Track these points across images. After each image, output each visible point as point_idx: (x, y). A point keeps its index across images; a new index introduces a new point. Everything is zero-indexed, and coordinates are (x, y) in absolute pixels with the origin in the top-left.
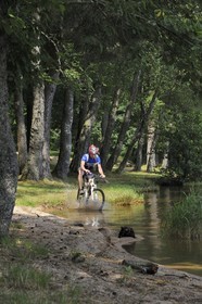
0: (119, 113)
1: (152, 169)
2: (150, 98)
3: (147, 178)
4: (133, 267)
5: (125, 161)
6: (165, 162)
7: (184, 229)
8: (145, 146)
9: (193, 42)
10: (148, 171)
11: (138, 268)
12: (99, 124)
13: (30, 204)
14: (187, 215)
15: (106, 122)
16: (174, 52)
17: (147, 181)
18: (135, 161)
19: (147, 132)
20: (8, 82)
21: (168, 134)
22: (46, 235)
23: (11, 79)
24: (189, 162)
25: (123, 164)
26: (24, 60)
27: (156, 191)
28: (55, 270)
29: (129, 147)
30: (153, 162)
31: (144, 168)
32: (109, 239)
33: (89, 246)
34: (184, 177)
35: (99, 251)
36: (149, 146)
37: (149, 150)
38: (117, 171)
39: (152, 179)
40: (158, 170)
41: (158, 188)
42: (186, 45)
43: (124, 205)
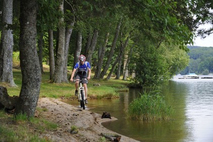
0: (108, 46)
1: (125, 78)
2: (126, 38)
3: (122, 84)
4: (106, 137)
5: (110, 73)
6: (134, 75)
7: (139, 114)
8: (123, 65)
9: (146, 6)
10: (123, 79)
11: (109, 138)
12: (97, 52)
13: (54, 97)
14: (141, 107)
15: (101, 51)
16: (135, 12)
17: (123, 86)
18: (116, 74)
19: (124, 57)
20: (37, 26)
21: (135, 59)
22: (59, 116)
23: (38, 25)
24: (146, 75)
25: (109, 75)
26: (47, 14)
27: (127, 91)
28: (59, 138)
29: (113, 66)
30: (127, 75)
31: (121, 78)
32: (96, 119)
33: (83, 123)
34: (143, 83)
35: (88, 126)
36: (125, 65)
37: (124, 68)
38: (106, 79)
39: (125, 84)
40: (128, 79)
41: (128, 89)
42: (142, 8)
43: (108, 98)
